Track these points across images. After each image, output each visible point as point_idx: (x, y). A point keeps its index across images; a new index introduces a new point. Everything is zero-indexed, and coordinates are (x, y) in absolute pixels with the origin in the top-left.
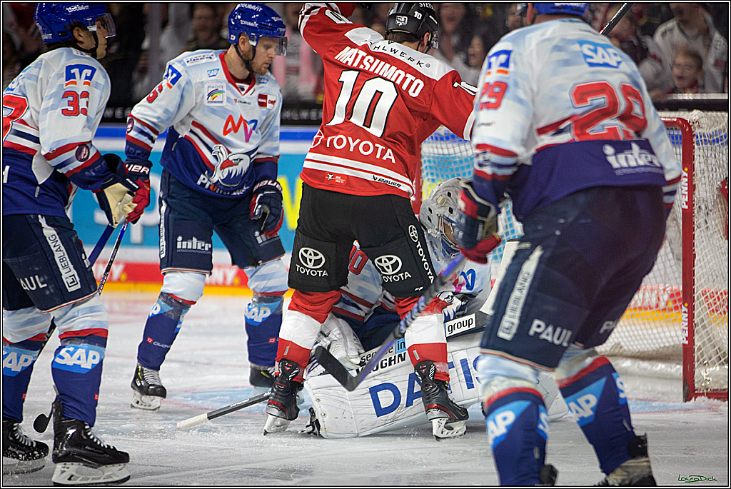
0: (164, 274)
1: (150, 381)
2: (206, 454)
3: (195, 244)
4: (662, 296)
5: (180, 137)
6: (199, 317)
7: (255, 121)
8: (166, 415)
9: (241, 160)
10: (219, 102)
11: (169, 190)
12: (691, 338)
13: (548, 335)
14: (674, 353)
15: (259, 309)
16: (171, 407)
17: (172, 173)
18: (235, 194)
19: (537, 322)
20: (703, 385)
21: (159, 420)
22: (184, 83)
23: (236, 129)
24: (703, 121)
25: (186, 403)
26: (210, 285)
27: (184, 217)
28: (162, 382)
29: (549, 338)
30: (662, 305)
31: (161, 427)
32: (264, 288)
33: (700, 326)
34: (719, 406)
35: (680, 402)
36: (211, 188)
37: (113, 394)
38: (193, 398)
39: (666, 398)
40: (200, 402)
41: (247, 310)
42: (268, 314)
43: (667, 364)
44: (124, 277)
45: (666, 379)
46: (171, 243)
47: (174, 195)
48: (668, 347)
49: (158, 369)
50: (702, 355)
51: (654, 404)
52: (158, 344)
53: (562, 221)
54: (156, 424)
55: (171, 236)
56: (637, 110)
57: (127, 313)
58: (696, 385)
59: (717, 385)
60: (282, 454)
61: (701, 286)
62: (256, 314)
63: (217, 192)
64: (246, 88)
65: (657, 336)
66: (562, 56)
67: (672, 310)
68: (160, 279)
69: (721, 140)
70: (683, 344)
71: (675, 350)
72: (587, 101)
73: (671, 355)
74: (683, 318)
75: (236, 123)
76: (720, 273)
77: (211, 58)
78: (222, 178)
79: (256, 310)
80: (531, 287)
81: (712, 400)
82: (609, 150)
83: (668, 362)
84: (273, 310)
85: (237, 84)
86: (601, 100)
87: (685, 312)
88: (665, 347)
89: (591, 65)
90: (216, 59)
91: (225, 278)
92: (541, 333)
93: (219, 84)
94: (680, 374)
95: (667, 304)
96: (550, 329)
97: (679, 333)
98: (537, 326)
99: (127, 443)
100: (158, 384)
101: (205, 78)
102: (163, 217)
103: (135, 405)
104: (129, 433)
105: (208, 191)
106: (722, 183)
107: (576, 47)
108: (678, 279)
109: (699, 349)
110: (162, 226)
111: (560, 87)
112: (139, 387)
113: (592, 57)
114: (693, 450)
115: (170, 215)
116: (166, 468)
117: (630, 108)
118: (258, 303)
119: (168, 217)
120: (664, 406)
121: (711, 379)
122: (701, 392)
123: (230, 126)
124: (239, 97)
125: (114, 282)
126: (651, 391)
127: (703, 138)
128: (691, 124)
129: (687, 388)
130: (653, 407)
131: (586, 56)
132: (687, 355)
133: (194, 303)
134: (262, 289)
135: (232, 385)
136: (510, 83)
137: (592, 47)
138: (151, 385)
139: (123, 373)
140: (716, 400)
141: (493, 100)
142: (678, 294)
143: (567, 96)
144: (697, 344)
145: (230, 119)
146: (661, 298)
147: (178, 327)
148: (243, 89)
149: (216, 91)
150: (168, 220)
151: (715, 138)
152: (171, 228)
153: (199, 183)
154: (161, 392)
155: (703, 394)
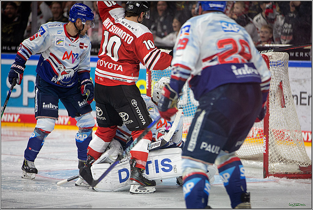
0: (37, 119)
1: (30, 166)
2: (55, 199)
3: (51, 106)
4: (255, 132)
5: (44, 60)
6: (52, 139)
7: (77, 54)
8: (37, 182)
9: (70, 71)
10: (61, 45)
11: (39, 83)
12: (267, 150)
13: (209, 148)
14: (260, 157)
15: (82, 135)
16: (39, 178)
17: (40, 76)
18: (68, 86)
19: (204, 143)
20: (272, 171)
21: (34, 184)
22: (46, 35)
23: (68, 58)
24: (273, 56)
25: (46, 176)
26: (58, 124)
27: (45, 94)
28: (35, 167)
29: (209, 150)
30: (255, 136)
31: (35, 187)
32: (84, 125)
33: (271, 145)
34: (279, 180)
35: (262, 178)
36: (57, 83)
37: (14, 172)
38: (49, 174)
39: (256, 176)
40: (52, 176)
41: (77, 136)
42: (86, 137)
43: (257, 162)
44: (19, 120)
45: (256, 168)
46: (40, 105)
47: (41, 85)
48: (257, 155)
49: (33, 161)
50: (272, 158)
51: (251, 179)
52: (34, 150)
53: (213, 99)
54: (33, 186)
55: (40, 102)
56: (247, 50)
57: (21, 136)
58: (269, 171)
59: (278, 171)
60: (88, 199)
61: (272, 128)
62: (81, 137)
63: (60, 85)
64: (74, 40)
65: (252, 150)
66: (213, 27)
67: (259, 138)
68: (35, 122)
69: (281, 64)
70: (264, 153)
71: (260, 155)
72: (223, 47)
73: (259, 158)
74: (264, 142)
75: (69, 55)
76: (280, 122)
77: (60, 26)
78: (62, 79)
79: (81, 136)
80: (201, 128)
81: (276, 177)
82: (234, 67)
83: (257, 161)
84: (88, 135)
85: (70, 38)
86: (230, 46)
87: (265, 139)
88: (256, 154)
89: (225, 31)
90: (62, 26)
91: (64, 122)
92: (205, 148)
93: (62, 37)
94: (262, 166)
95: (257, 135)
96: (210, 146)
97: (262, 148)
98: (204, 145)
99: (20, 193)
100: (34, 168)
101: (56, 34)
102: (37, 94)
103: (23, 177)
104: (21, 190)
105: (56, 84)
106: (280, 83)
107: (219, 24)
108: (262, 125)
109: (271, 155)
110: (36, 98)
111: (212, 41)
112: (25, 169)
113: (225, 28)
114: (267, 199)
115: (40, 93)
116: (37, 205)
117: (243, 49)
118: (82, 132)
119: (39, 95)
120: (255, 180)
121: (275, 169)
122: (271, 174)
123: (66, 56)
124: (71, 43)
125: (15, 122)
126: (249, 173)
127: (273, 63)
128: (268, 57)
129: (265, 172)
130: (250, 180)
131: (223, 28)
132: (265, 158)
133: (50, 132)
134: (83, 126)
135: (67, 169)
136: (190, 39)
137: (226, 24)
138: (31, 168)
139: (19, 163)
140: (277, 178)
141: (182, 46)
142: (262, 131)
143: (214, 45)
144: (270, 153)
145: (66, 53)
146: (254, 133)
147: (43, 143)
148: (73, 40)
149: (60, 40)
150: (39, 96)
151: (278, 63)
152: (40, 99)
153: (52, 80)
154: (35, 171)
155: (272, 175)
